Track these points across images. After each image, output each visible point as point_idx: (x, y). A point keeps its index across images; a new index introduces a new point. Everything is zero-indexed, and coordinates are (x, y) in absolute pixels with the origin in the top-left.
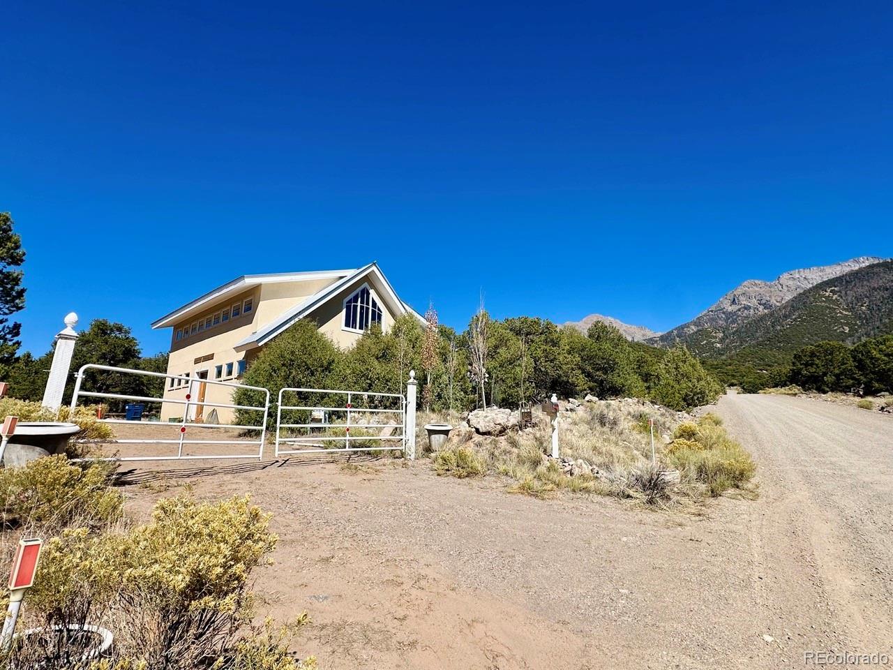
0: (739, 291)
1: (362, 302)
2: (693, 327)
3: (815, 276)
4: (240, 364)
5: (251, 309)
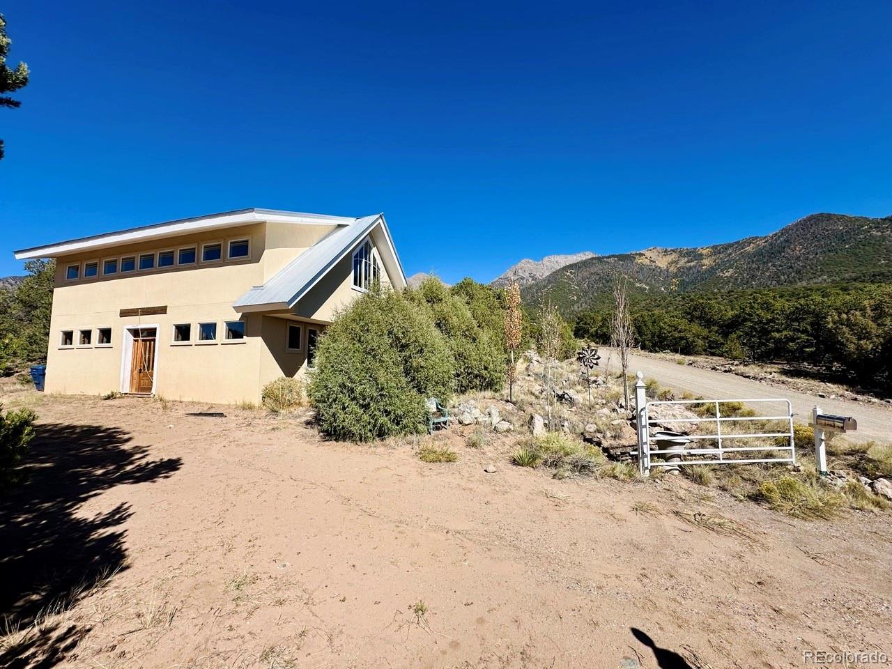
0: (519, 265)
1: (366, 259)
3: (562, 261)
4: (229, 324)
5: (247, 254)
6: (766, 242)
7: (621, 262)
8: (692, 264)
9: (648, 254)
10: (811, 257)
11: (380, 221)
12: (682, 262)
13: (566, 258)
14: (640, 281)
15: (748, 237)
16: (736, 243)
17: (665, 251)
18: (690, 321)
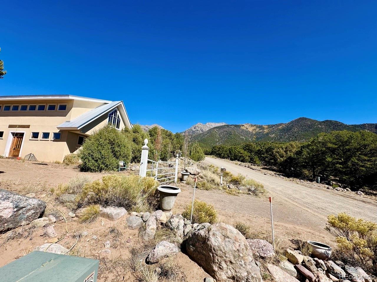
0: (196, 125)
1: (114, 116)
2: (184, 133)
4: (55, 134)
5: (65, 110)
6: (286, 125)
7: (235, 128)
8: (261, 131)
9: (246, 126)
10: (300, 132)
11: (121, 103)
12: (257, 130)
13: (215, 124)
14: (242, 136)
15: (280, 123)
16: (276, 125)
17: (252, 125)
18: (245, 151)
